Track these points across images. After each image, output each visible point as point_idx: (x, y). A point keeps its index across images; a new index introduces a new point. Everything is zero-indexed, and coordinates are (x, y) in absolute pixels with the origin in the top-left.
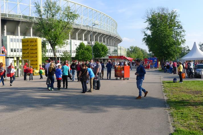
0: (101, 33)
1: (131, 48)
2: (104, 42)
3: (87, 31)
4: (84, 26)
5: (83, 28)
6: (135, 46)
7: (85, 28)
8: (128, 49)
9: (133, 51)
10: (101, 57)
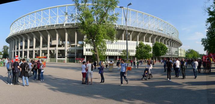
0: (165, 37)
1: (189, 50)
2: (168, 44)
3: (152, 35)
4: (150, 31)
5: (149, 32)
6: (191, 49)
7: (151, 33)
8: (187, 51)
9: (190, 53)
10: (161, 56)
